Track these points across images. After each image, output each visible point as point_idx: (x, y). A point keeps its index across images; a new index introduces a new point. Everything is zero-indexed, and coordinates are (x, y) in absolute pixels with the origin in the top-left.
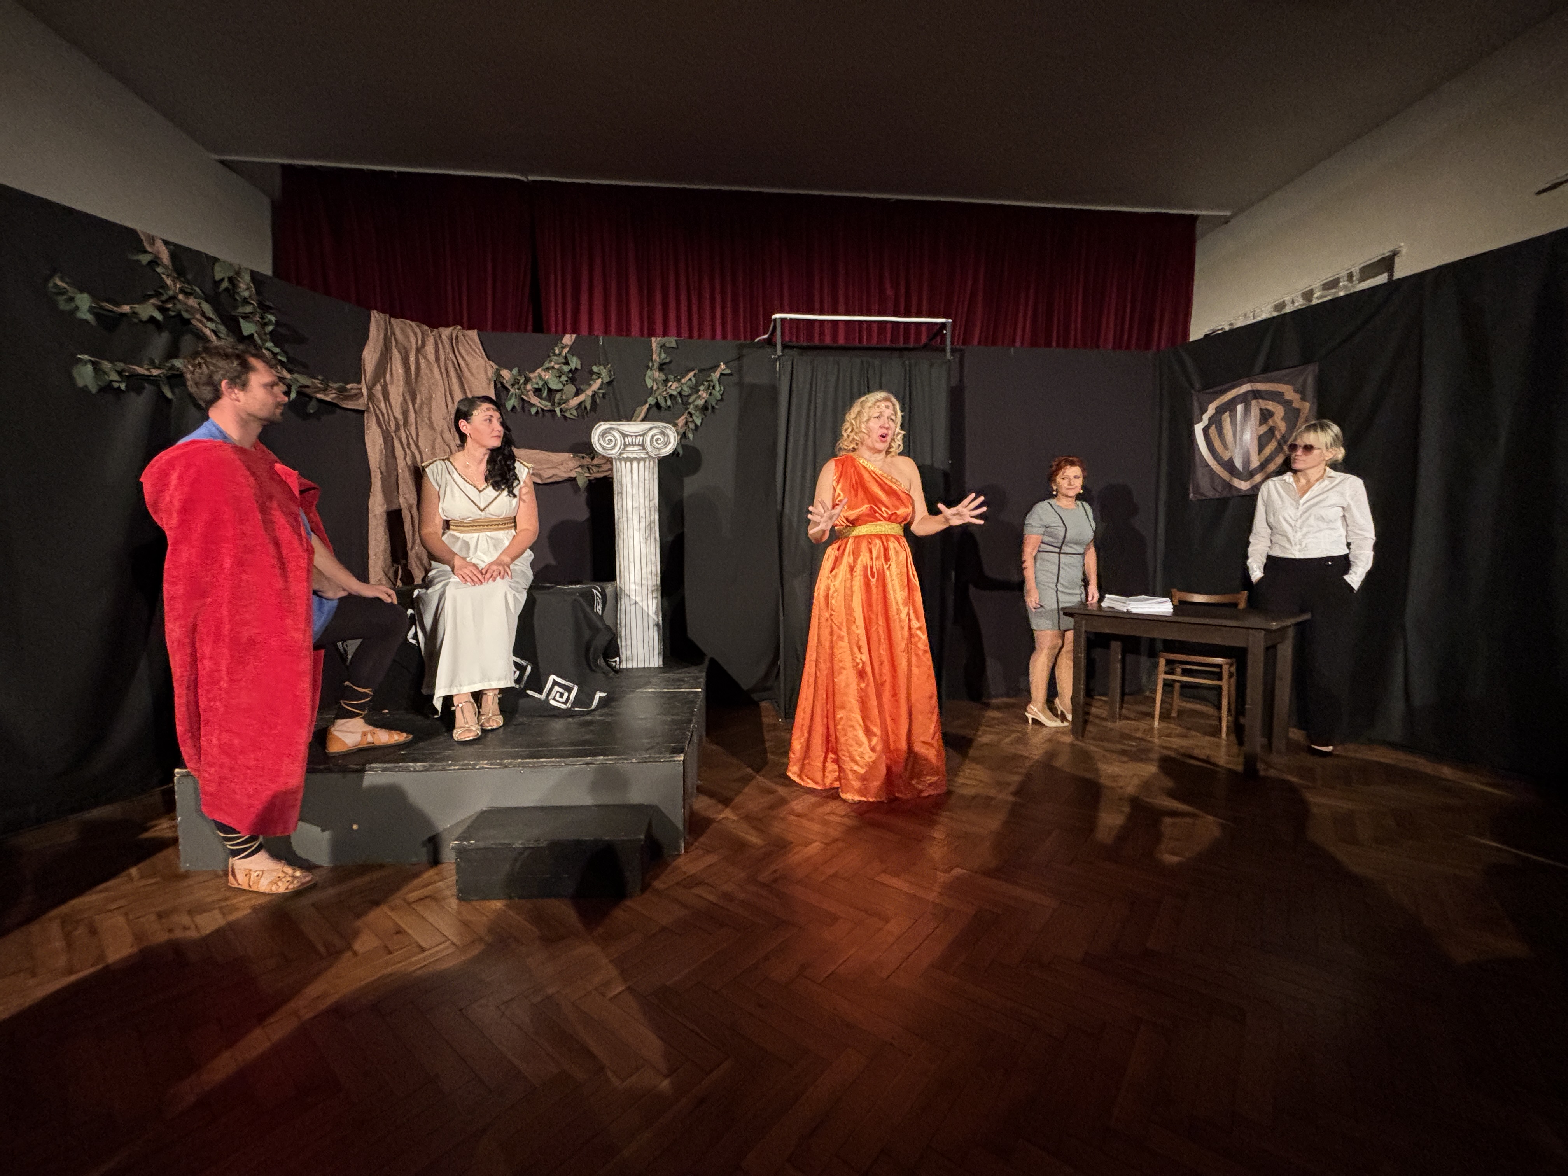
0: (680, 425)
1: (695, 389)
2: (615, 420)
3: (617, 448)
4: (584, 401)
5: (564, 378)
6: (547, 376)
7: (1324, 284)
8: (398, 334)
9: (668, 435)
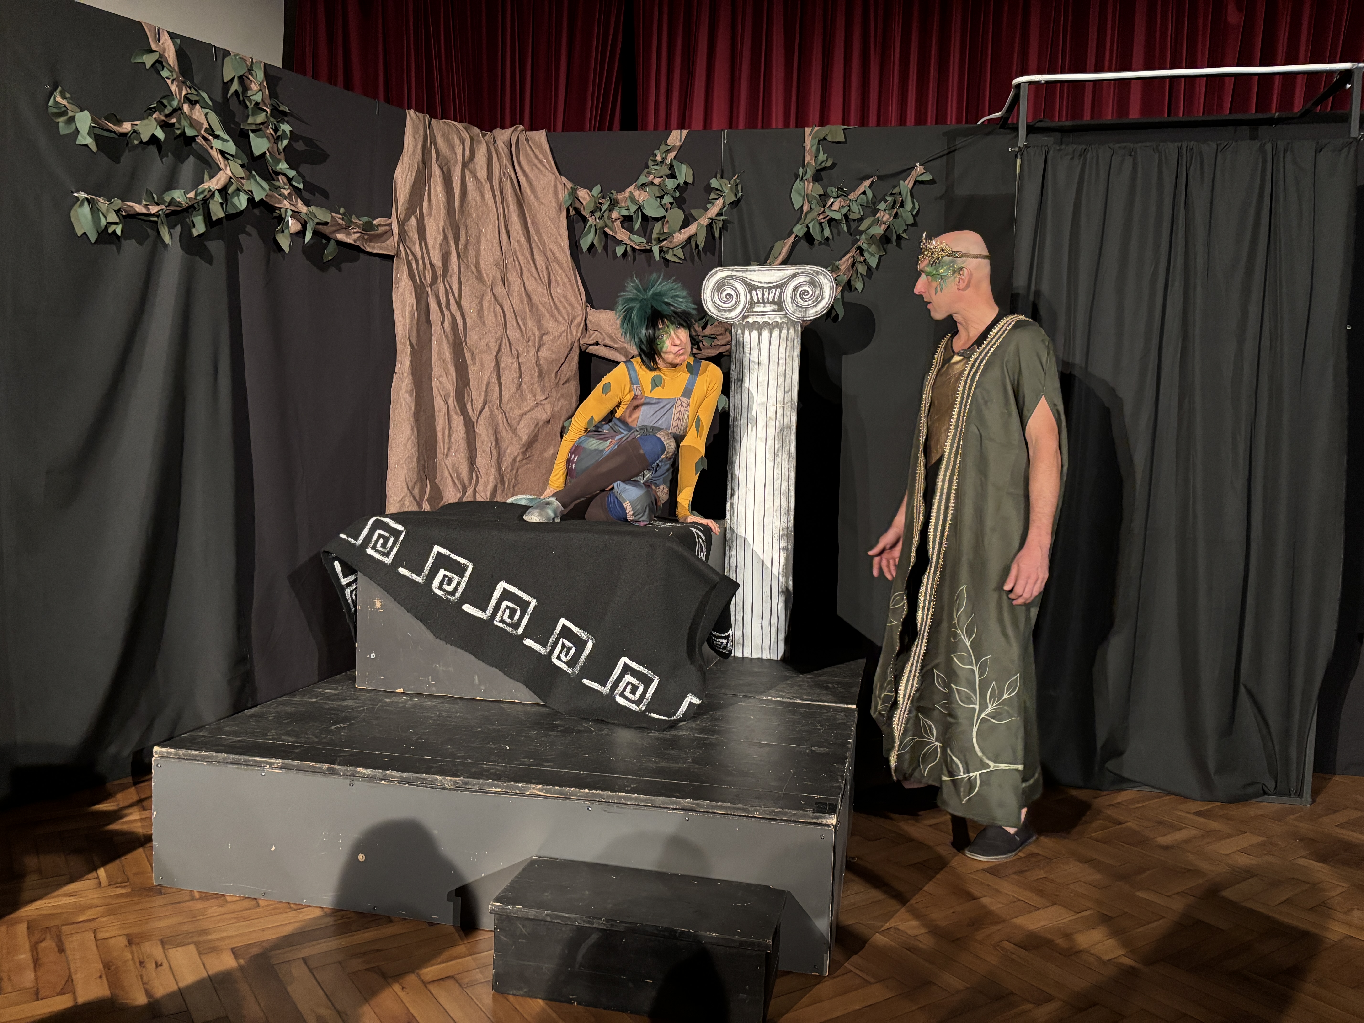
0: (843, 268)
1: (871, 209)
2: (740, 264)
3: (739, 309)
4: (695, 235)
5: (667, 200)
6: (642, 196)
8: (440, 141)
9: (820, 286)
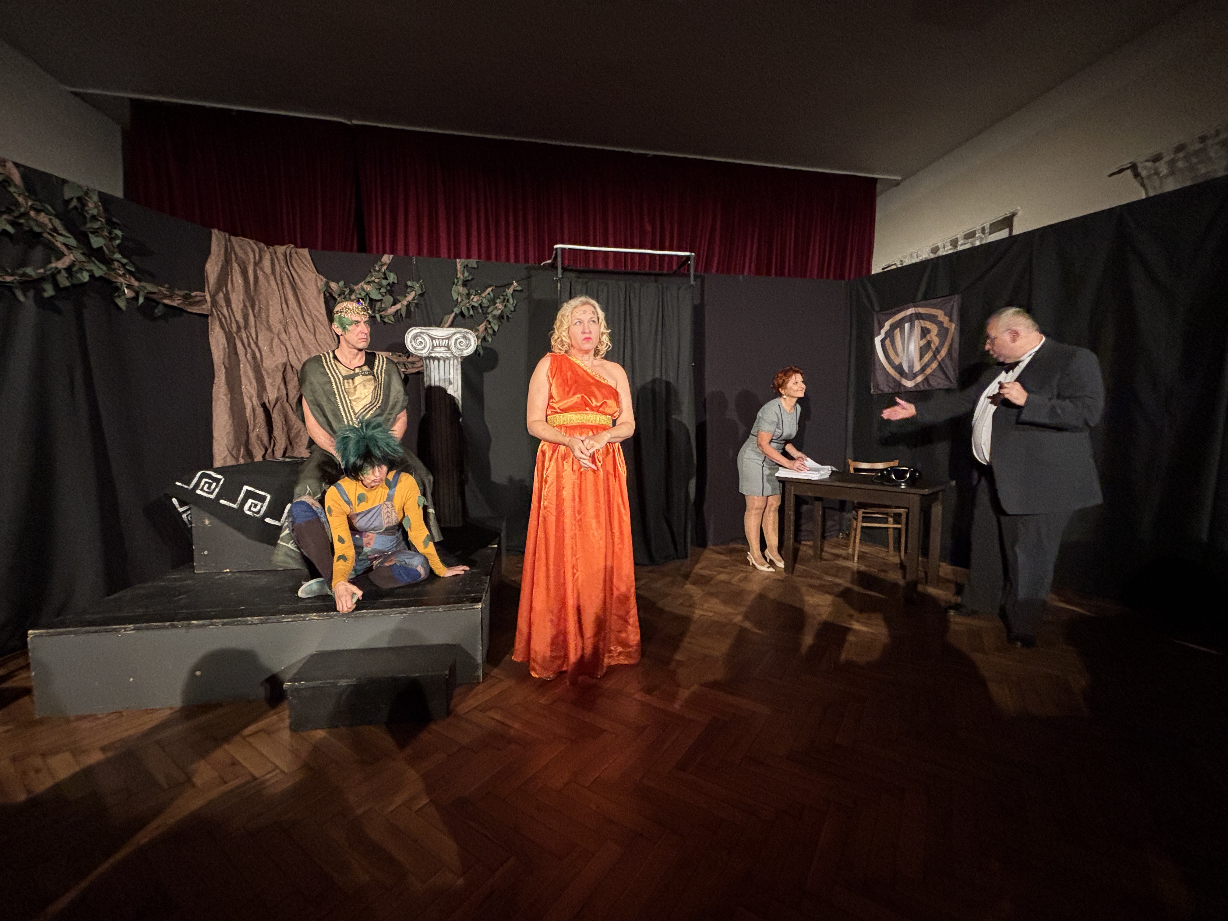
0: (480, 330)
1: (493, 302)
2: (425, 326)
3: (427, 349)
4: (400, 309)
5: (383, 290)
6: (368, 288)
7: (966, 235)
8: (237, 249)
9: (469, 340)
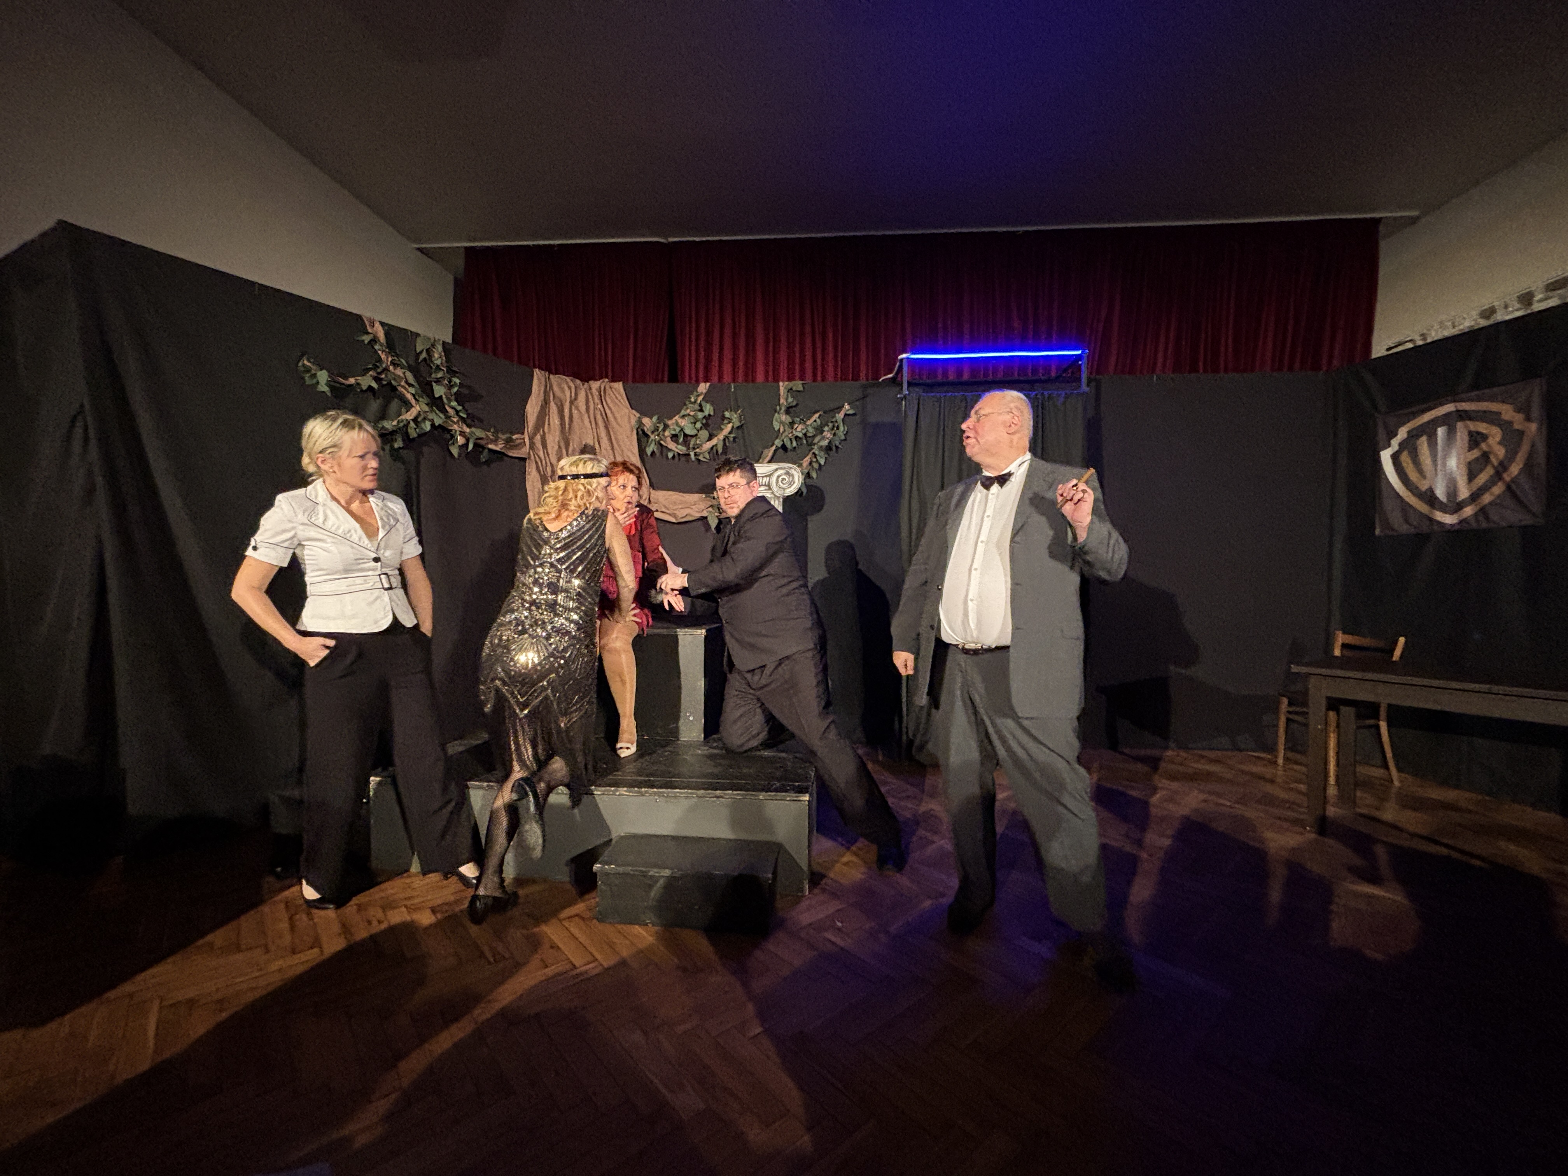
0: (804, 465)
1: (820, 430)
4: (716, 445)
5: (698, 425)
6: (683, 423)
7: (1548, 285)
8: (556, 388)
9: (793, 476)
